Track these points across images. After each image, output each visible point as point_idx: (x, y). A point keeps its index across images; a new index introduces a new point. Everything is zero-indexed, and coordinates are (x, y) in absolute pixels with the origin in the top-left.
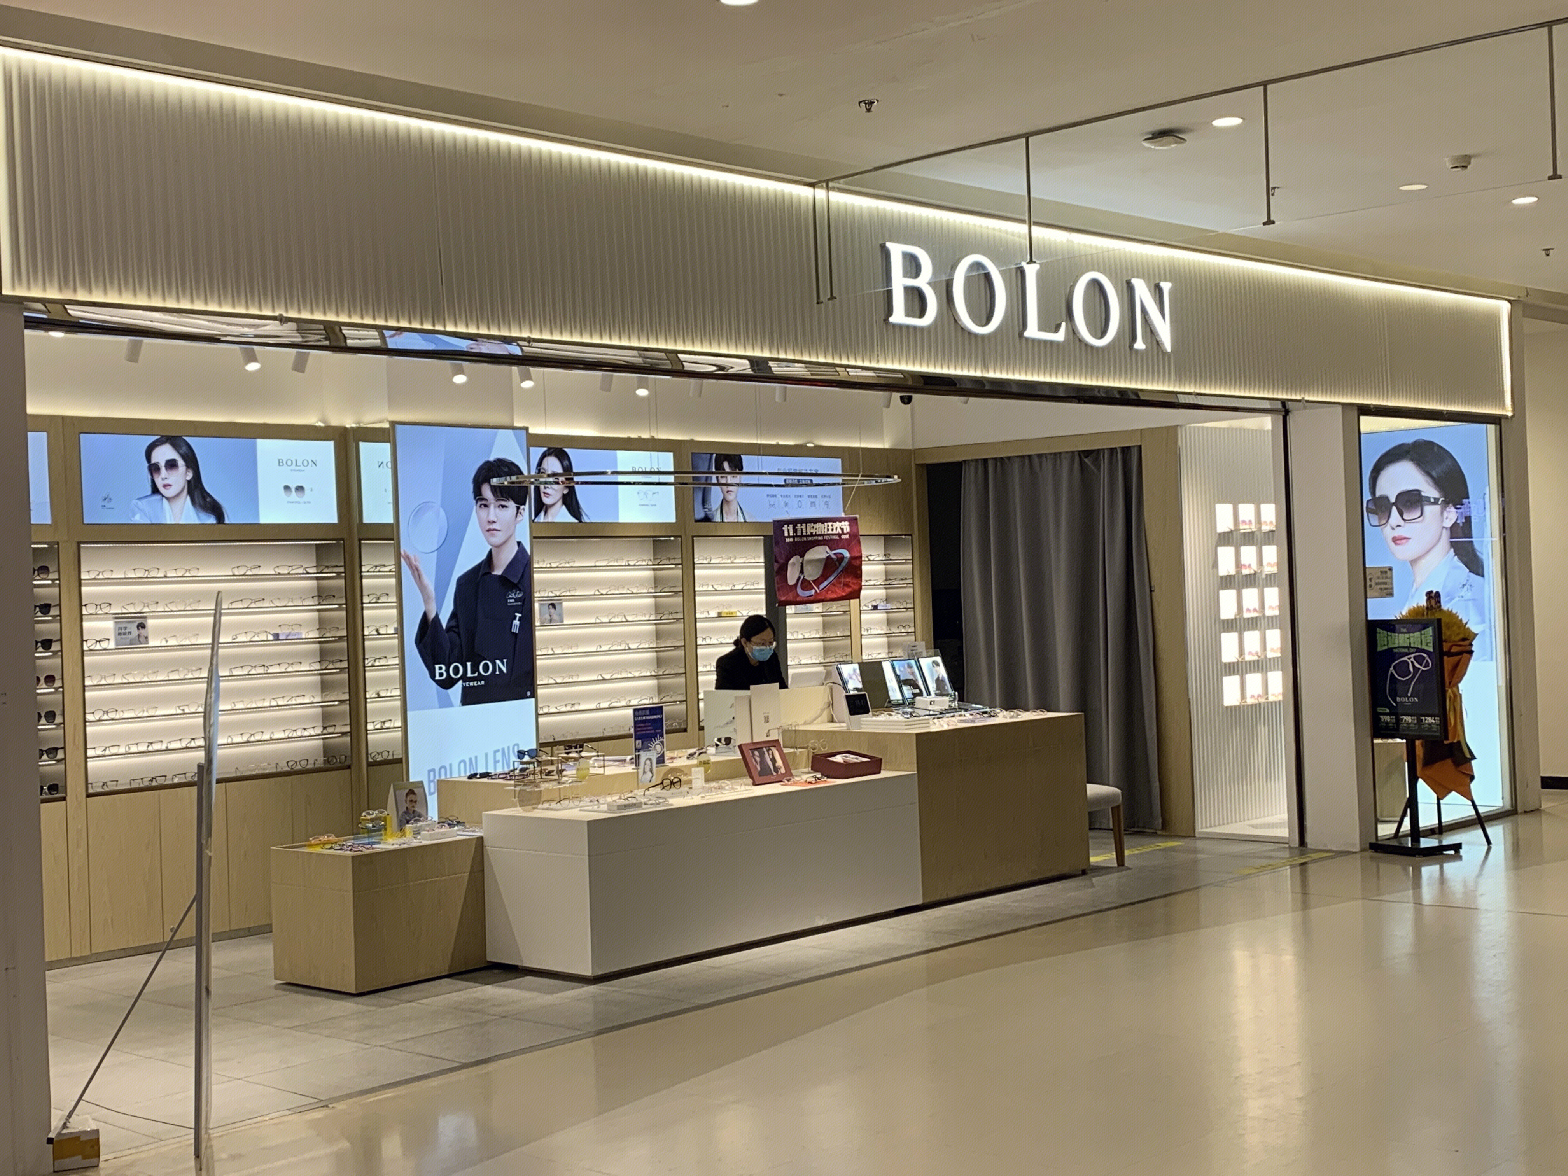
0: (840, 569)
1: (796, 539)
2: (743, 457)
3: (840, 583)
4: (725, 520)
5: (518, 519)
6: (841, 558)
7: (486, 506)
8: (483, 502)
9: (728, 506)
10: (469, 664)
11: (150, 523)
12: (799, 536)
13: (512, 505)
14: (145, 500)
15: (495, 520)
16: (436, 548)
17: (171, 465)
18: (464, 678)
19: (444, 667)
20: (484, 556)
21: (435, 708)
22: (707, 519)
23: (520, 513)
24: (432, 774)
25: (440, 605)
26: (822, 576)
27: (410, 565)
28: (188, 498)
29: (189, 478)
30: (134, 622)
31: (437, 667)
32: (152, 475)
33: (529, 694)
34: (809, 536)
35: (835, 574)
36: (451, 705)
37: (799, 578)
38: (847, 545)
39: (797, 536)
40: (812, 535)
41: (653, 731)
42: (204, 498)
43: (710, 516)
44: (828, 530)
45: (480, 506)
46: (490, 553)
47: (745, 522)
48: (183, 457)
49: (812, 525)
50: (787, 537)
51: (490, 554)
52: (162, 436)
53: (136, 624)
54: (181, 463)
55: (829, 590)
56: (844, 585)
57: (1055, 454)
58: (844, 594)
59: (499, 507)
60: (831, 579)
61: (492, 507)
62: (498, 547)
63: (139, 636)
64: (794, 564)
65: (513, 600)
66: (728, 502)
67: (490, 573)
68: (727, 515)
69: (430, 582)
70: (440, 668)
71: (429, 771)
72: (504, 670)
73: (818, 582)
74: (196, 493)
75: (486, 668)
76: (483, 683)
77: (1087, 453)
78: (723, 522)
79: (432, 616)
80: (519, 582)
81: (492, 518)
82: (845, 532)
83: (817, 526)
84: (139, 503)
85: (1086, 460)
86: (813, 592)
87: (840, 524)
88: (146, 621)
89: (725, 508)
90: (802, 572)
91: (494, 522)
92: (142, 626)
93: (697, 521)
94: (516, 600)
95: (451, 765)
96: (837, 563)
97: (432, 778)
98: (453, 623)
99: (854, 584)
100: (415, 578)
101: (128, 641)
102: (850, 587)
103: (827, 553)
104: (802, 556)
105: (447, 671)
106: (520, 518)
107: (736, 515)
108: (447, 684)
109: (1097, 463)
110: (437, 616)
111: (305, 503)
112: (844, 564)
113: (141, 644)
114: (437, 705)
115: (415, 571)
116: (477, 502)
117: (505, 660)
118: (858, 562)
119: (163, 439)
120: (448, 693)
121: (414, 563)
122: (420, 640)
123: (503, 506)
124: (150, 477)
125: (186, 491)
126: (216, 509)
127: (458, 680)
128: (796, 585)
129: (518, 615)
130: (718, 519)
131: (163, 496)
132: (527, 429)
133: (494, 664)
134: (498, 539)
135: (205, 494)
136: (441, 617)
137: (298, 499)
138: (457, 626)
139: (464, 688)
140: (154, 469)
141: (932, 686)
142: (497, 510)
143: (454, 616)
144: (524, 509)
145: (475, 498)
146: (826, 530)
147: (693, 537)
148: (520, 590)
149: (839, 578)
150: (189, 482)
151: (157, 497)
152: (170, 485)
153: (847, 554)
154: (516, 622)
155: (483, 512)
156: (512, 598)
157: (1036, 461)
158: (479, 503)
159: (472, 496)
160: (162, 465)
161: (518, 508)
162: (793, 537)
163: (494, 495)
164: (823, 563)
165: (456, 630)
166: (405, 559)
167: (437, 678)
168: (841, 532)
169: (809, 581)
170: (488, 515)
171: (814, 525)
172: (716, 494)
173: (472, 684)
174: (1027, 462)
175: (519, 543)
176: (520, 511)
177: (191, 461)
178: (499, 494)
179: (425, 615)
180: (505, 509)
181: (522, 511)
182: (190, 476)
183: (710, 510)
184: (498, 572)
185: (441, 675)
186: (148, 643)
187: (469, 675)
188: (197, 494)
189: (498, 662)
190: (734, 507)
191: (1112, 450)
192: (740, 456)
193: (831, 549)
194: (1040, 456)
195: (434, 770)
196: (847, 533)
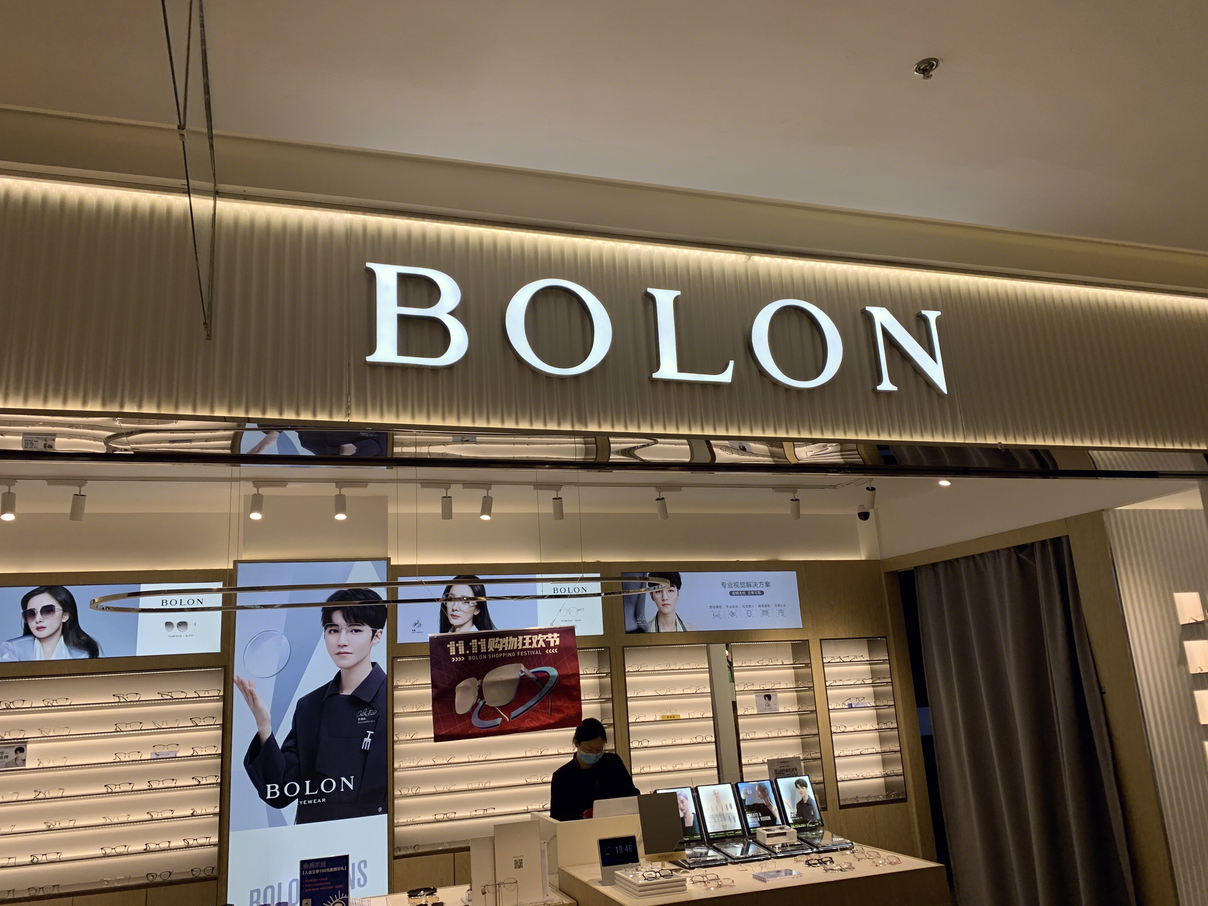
0: (544, 691)
1: (470, 658)
2: (680, 573)
3: (546, 708)
4: (662, 631)
5: (374, 641)
6: (544, 678)
7: (336, 631)
8: (334, 628)
9: (665, 619)
10: (308, 782)
11: (18, 661)
12: (475, 654)
13: (367, 630)
14: (15, 642)
15: (347, 643)
16: (276, 673)
17: (48, 610)
18: (302, 796)
19: (277, 786)
20: (332, 678)
21: (266, 827)
22: (640, 630)
23: (377, 636)
24: (255, 894)
25: (276, 724)
26: (513, 701)
27: (244, 689)
28: (62, 638)
29: (64, 621)
30: (14, 747)
31: (269, 786)
32: (26, 620)
33: (380, 809)
34: (491, 653)
35: (537, 697)
36: (285, 824)
37: (476, 704)
38: (553, 661)
39: (471, 654)
40: (496, 651)
41: (332, 887)
42: (79, 637)
43: (644, 628)
44: (524, 644)
45: (330, 632)
46: (339, 674)
47: (685, 631)
48: (61, 603)
49: (498, 639)
50: (454, 656)
51: (339, 676)
52: (41, 587)
53: (14, 749)
54: (58, 607)
55: (526, 717)
56: (552, 710)
57: (993, 552)
58: (551, 721)
59: (352, 631)
60: (531, 703)
61: (343, 632)
62: (349, 668)
63: (16, 759)
64: (466, 688)
65: (364, 719)
66: (665, 615)
67: (338, 694)
68: (663, 625)
69: (265, 704)
70: (273, 788)
71: (252, 892)
72: (351, 787)
73: (507, 708)
74: (70, 633)
75: (329, 785)
76: (324, 800)
77: (1021, 548)
78: (658, 632)
79: (266, 736)
80: (372, 701)
81: (343, 642)
82: (552, 645)
83: (506, 640)
84: (10, 644)
85: (1020, 555)
86: (499, 720)
87: (545, 637)
88: (26, 746)
89: (661, 620)
90: (481, 696)
91: (345, 646)
92: (21, 750)
93: (628, 633)
94: (368, 718)
95: (280, 885)
96: (538, 684)
97: (255, 899)
98: (291, 743)
99: (567, 707)
100: (248, 702)
101: (4, 764)
102: (563, 712)
103: (522, 672)
104: (480, 677)
105: (281, 790)
106: (376, 640)
107: (674, 626)
108: (280, 802)
109: (1032, 555)
110: (272, 736)
111: (186, 636)
112: (549, 685)
113: (18, 766)
114: (268, 826)
115: (250, 697)
116: (326, 629)
117: (352, 777)
118: (573, 681)
119: (42, 589)
120: (281, 812)
121: (249, 688)
122: (250, 761)
123: (356, 631)
124: (23, 621)
125: (60, 632)
126: (91, 646)
127: (293, 799)
128: (469, 715)
129: (370, 732)
130: (653, 629)
131: (35, 637)
132: (388, 560)
133: (339, 782)
134: (349, 661)
135: (80, 633)
136: (276, 738)
137: (180, 633)
138: (296, 746)
139: (300, 807)
140: (29, 614)
141: (791, 812)
142: (350, 634)
143: (291, 736)
144: (381, 632)
145: (324, 624)
146: (520, 645)
147: (623, 647)
148: (373, 709)
149: (544, 701)
150: (64, 624)
151: (30, 638)
152: (44, 628)
153: (553, 672)
154: (368, 740)
155: (333, 638)
156: (363, 717)
157: (979, 561)
158: (328, 629)
159: (320, 623)
160: (38, 610)
161: (374, 632)
162: (465, 655)
163: (346, 621)
164: (517, 684)
165: (293, 749)
166: (237, 685)
167: (269, 797)
168: (544, 646)
169: (493, 708)
170: (339, 639)
171: (501, 640)
172: (650, 609)
173: (310, 802)
174: (972, 563)
175: (374, 664)
176: (376, 634)
177: (69, 606)
178: (353, 620)
179: (258, 737)
180: (358, 633)
181: (379, 634)
182: (66, 618)
183: (643, 622)
184: (347, 692)
185: (273, 794)
186: (25, 766)
187: (308, 793)
188: (72, 634)
189: (343, 779)
190: (672, 618)
191: (1043, 543)
192: (677, 573)
193: (528, 667)
194: (982, 555)
195: (258, 891)
196: (555, 647)
